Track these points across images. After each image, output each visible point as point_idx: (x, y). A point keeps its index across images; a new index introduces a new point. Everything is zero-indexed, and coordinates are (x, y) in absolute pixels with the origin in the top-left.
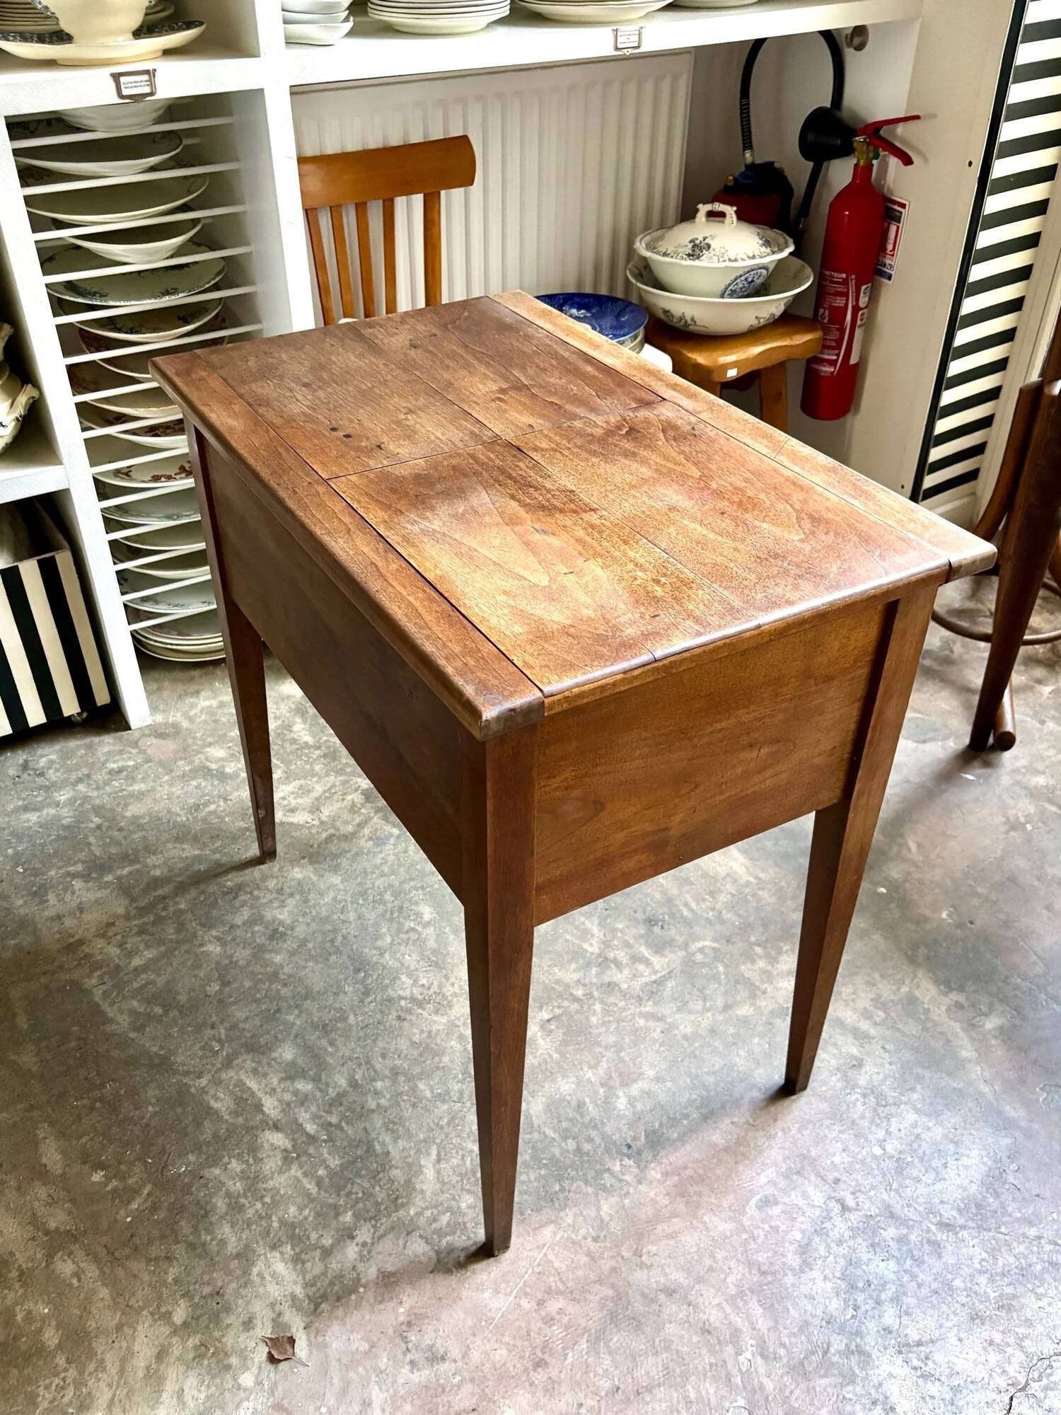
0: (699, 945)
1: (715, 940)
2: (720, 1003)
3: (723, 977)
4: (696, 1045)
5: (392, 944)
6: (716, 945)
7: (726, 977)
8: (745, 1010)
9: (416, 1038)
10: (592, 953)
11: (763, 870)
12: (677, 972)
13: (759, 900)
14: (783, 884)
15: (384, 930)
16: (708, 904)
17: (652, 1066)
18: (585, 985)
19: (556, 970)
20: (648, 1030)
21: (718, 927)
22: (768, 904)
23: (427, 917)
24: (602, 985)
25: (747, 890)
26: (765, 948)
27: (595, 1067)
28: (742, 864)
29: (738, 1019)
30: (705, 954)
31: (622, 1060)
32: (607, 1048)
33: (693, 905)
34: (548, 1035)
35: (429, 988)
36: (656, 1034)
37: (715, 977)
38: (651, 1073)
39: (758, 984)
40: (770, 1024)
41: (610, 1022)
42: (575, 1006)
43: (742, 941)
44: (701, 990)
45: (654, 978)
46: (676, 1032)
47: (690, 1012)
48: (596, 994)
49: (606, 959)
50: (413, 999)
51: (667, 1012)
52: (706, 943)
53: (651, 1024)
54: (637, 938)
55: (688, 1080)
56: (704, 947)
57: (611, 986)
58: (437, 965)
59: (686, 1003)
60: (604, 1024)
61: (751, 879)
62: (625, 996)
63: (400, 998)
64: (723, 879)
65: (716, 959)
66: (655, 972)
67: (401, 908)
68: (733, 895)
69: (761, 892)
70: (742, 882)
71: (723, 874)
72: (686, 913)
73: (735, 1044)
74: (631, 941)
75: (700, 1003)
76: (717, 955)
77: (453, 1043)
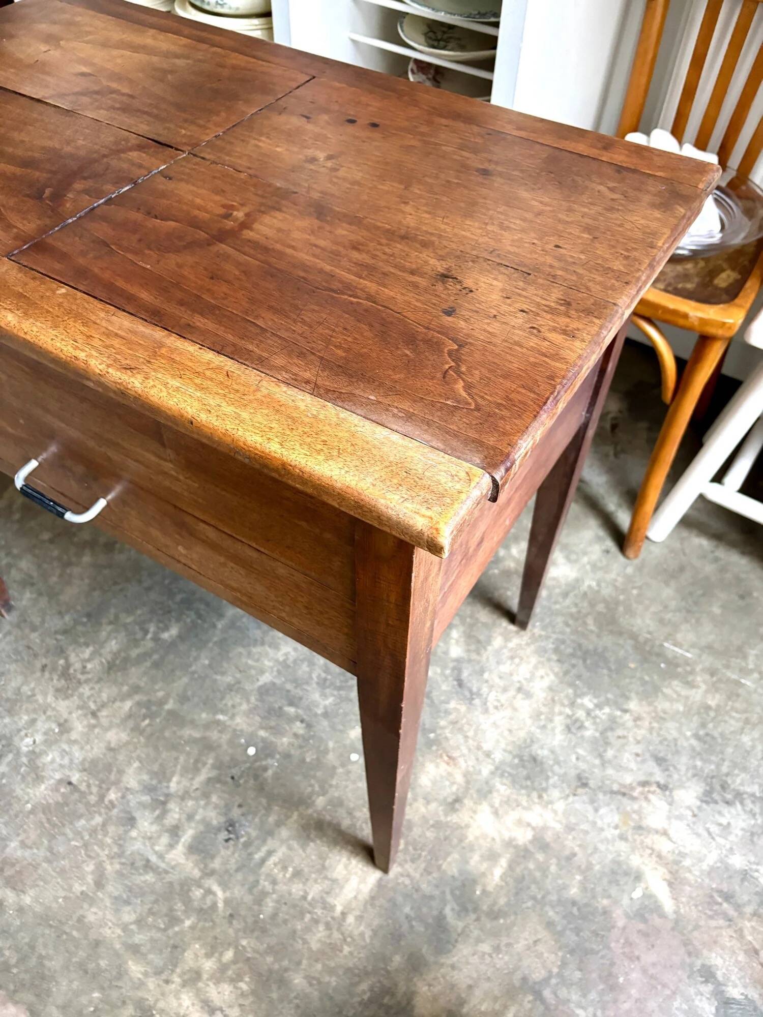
0: (216, 888)
1: (227, 902)
2: (139, 938)
3: (177, 929)
4: (75, 933)
5: (125, 626)
6: (221, 905)
7: (176, 933)
8: (135, 969)
9: (25, 689)
10: (168, 787)
11: (359, 918)
12: (169, 878)
13: (307, 929)
14: (346, 949)
15: (139, 612)
16: (281, 875)
17: (36, 899)
18: (123, 797)
19: (136, 764)
20: (82, 878)
21: (248, 899)
22: (305, 942)
23: (165, 636)
24: (129, 813)
25: (319, 911)
26: (234, 962)
27: (23, 845)
28: (359, 891)
29: (120, 966)
30: (204, 897)
31: (36, 867)
32: (50, 849)
33: (274, 859)
34: (52, 790)
35: (83, 673)
36: (78, 888)
37: (174, 920)
38: (27, 900)
39: (178, 970)
40: (124, 1002)
41: (82, 838)
42: (93, 799)
43: (237, 931)
44: (151, 912)
45: (154, 859)
46: (86, 906)
47: (117, 911)
48: (115, 811)
49: (164, 803)
50: (68, 666)
51: (110, 888)
52: (220, 894)
53: (90, 879)
54: (203, 821)
55: (27, 940)
56: (214, 894)
57: (131, 821)
58: (110, 668)
59: (127, 902)
60: (78, 834)
61: (339, 909)
62: (120, 839)
63: (67, 659)
64: (326, 878)
65: (201, 911)
66: (161, 856)
67: (169, 612)
68: (304, 898)
69: (321, 927)
70: (330, 900)
71: (335, 875)
72: (257, 856)
73: (86, 972)
74: (198, 817)
75: (133, 917)
76: (206, 912)
77: (26, 718)
